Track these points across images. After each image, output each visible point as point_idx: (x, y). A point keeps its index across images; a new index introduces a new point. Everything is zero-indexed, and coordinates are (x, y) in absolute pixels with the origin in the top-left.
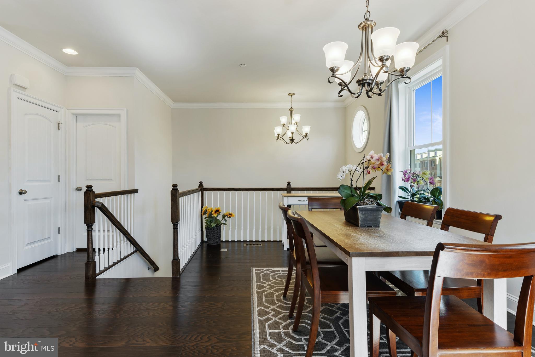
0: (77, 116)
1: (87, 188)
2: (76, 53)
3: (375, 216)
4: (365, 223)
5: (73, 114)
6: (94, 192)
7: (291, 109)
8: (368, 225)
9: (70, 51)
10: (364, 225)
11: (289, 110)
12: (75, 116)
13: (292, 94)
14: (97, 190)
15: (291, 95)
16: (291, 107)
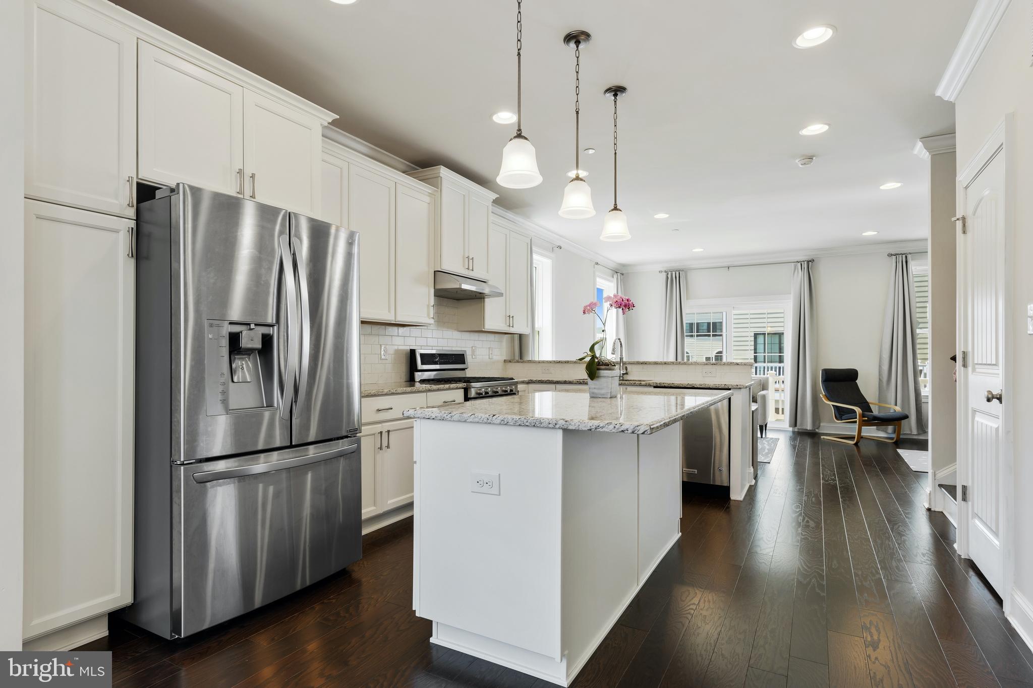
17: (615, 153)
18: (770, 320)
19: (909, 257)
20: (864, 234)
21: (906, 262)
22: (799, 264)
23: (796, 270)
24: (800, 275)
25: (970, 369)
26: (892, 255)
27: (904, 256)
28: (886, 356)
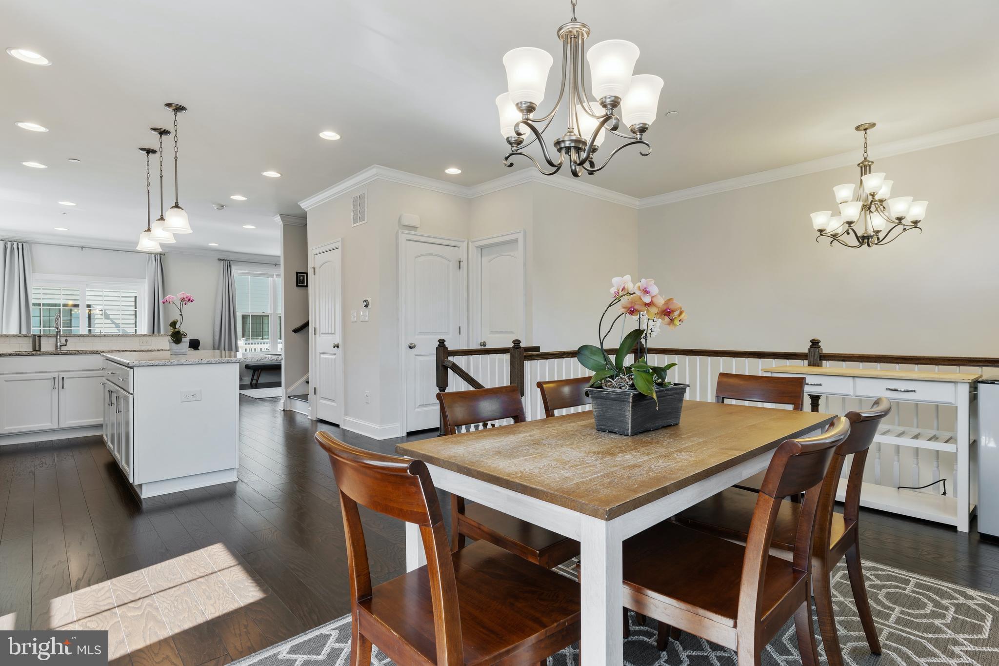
0: (482, 248)
1: (440, 342)
2: (460, 171)
3: (619, 412)
4: (604, 423)
5: (477, 247)
6: (447, 348)
7: (863, 162)
8: (610, 429)
9: (453, 171)
10: (603, 427)
11: (858, 165)
12: (480, 250)
13: (866, 126)
14: (450, 346)
15: (865, 130)
16: (865, 159)
17: (149, 192)
18: (124, 303)
19: (231, 262)
20: (210, 244)
21: (230, 266)
22: (153, 256)
23: (150, 261)
24: (154, 265)
25: (317, 335)
26: (221, 260)
27: (228, 262)
28: (217, 338)
